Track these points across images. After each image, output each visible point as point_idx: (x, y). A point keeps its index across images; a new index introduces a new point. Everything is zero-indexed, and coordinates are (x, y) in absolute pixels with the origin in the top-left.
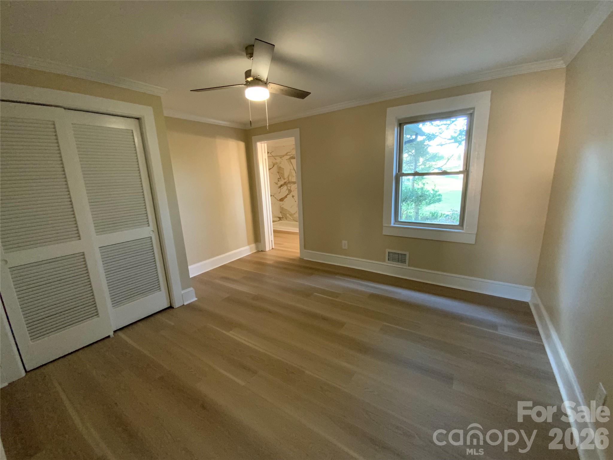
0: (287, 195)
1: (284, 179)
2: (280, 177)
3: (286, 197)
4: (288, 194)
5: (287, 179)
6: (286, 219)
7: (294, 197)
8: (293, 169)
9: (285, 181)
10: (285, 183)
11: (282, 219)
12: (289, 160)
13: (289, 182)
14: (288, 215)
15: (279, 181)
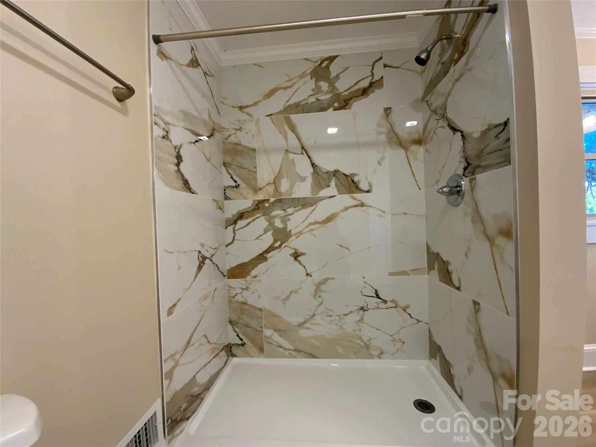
0: (267, 251)
1: (256, 190)
2: (234, 184)
3: (262, 257)
4: (271, 249)
5: (271, 189)
6: (261, 350)
7: (300, 258)
8: (300, 151)
9: (261, 197)
10: (258, 206)
11: (235, 350)
12: (281, 117)
13: (280, 201)
14: (268, 332)
15: (227, 198)
